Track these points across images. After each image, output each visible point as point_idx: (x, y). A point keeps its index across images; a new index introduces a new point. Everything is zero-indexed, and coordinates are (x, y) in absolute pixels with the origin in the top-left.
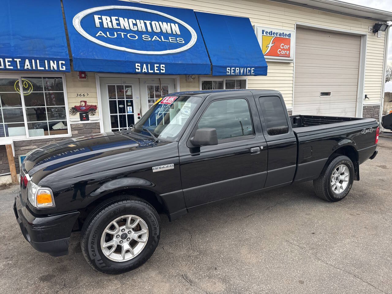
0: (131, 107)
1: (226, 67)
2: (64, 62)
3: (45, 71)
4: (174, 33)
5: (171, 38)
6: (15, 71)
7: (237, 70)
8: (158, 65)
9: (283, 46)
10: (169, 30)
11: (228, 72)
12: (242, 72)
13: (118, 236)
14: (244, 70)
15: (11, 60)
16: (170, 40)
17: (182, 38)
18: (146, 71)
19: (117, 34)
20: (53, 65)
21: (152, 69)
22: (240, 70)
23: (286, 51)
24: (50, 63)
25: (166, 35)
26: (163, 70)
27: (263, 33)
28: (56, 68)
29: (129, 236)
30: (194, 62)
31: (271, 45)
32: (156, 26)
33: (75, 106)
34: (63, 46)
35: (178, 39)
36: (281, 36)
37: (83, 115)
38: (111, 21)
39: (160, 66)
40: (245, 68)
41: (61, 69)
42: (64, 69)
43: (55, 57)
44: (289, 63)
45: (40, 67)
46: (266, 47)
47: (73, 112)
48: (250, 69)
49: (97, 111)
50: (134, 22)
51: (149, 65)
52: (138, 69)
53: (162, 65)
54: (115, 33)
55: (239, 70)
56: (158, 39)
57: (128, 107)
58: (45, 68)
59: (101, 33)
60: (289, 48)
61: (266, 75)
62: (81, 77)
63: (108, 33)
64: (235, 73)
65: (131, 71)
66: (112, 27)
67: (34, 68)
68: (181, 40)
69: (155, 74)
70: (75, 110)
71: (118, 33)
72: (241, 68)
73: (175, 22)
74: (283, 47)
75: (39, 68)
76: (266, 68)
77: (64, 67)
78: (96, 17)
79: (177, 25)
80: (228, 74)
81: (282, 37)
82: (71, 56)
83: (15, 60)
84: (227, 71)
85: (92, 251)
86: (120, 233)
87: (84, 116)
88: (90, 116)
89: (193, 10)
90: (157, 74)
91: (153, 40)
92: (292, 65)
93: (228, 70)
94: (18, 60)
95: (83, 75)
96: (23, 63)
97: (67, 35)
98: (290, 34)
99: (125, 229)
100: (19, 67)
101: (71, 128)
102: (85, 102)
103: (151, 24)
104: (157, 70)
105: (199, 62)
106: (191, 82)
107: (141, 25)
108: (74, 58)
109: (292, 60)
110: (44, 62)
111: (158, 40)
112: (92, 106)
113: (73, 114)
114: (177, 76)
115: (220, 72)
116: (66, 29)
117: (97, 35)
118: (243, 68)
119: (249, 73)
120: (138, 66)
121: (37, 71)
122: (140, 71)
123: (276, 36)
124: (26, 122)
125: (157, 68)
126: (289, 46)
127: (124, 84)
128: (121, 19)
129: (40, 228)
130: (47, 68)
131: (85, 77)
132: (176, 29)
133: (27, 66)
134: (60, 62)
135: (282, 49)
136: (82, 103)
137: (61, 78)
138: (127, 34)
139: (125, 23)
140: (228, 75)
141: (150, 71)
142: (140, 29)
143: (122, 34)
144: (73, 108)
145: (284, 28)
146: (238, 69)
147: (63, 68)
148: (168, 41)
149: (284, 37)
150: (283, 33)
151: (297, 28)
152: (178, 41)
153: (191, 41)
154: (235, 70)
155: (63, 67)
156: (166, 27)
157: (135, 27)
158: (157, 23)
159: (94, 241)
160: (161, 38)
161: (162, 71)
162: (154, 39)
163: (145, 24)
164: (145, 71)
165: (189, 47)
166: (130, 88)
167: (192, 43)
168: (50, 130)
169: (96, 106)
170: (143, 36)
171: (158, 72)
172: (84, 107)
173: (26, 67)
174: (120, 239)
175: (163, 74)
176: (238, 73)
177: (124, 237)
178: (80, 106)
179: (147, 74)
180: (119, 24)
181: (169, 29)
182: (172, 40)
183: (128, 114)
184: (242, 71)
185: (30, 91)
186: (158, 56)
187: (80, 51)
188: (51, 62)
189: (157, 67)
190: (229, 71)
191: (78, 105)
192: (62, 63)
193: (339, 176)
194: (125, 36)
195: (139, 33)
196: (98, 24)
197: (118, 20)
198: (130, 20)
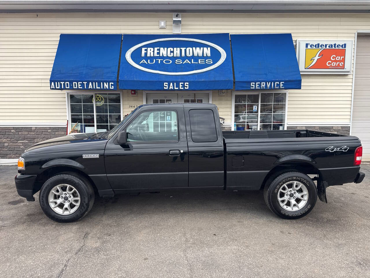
1: (250, 82)
2: (113, 83)
3: (101, 90)
4: (205, 55)
5: (200, 60)
6: (84, 89)
7: (263, 84)
8: (183, 83)
9: (333, 58)
10: (200, 53)
11: (253, 87)
12: (268, 86)
13: (62, 197)
14: (271, 84)
15: (81, 83)
16: (199, 61)
17: (211, 59)
18: (172, 88)
19: (156, 60)
20: (106, 85)
21: (178, 86)
22: (266, 84)
23: (339, 63)
26: (187, 87)
27: (307, 46)
28: (107, 88)
29: (69, 199)
30: (217, 79)
31: (317, 57)
32: (189, 51)
33: (127, 114)
34: (115, 72)
35: (207, 60)
36: (332, 47)
38: (154, 52)
40: (273, 83)
41: (111, 88)
42: (113, 88)
43: (108, 80)
44: (347, 75)
45: (98, 87)
46: (311, 60)
48: (278, 83)
50: (172, 50)
51: (175, 83)
52: (166, 87)
53: (186, 83)
54: (154, 60)
55: (265, 84)
56: (189, 62)
57: (167, 116)
58: (101, 87)
59: (143, 61)
60: (344, 59)
61: (300, 88)
62: (132, 94)
63: (149, 60)
64: (261, 87)
65: (160, 88)
66: (153, 56)
67: (94, 88)
68: (209, 61)
69: (179, 90)
72: (267, 83)
73: (207, 46)
74: (335, 59)
75: (97, 88)
76: (300, 81)
77: (113, 87)
78: (143, 49)
79: (209, 48)
80: (252, 88)
81: (334, 48)
83: (84, 83)
84: (252, 85)
89: (229, 34)
90: (181, 90)
92: (350, 76)
93: (253, 84)
94: (85, 83)
95: (133, 92)
96: (88, 85)
97: (119, 63)
98: (345, 45)
99: (67, 193)
100: (85, 88)
103: (185, 50)
104: (181, 87)
105: (222, 78)
106: (224, 96)
107: (177, 51)
108: (120, 80)
109: (349, 72)
110: (100, 84)
114: (210, 92)
115: (243, 87)
116: (120, 60)
117: (140, 63)
118: (270, 83)
119: (277, 86)
120: (166, 84)
121: (96, 89)
122: (167, 88)
123: (324, 48)
125: (182, 86)
126: (343, 57)
127: (165, 98)
128: (162, 49)
130: (102, 88)
131: (135, 94)
132: (207, 52)
133: (90, 86)
134: (110, 83)
135: (332, 61)
137: (119, 94)
138: (163, 60)
139: (164, 52)
141: (175, 88)
142: (175, 55)
143: (160, 60)
144: (126, 116)
145: (339, 39)
146: (264, 83)
147: (112, 87)
148: (197, 63)
149: (337, 48)
150: (335, 45)
151: (358, 36)
152: (206, 62)
153: (219, 61)
154: (260, 85)
156: (198, 51)
157: (172, 54)
158: (191, 49)
160: (191, 61)
162: (185, 62)
163: (181, 50)
164: (171, 88)
165: (216, 67)
166: (170, 101)
167: (219, 63)
170: (176, 61)
171: (183, 88)
173: (89, 88)
174: (63, 200)
175: (187, 90)
176: (264, 87)
177: (66, 199)
179: (174, 90)
180: (158, 53)
183: (167, 122)
184: (269, 85)
186: (185, 76)
187: (125, 75)
188: (105, 83)
189: (181, 84)
190: (254, 86)
191: (129, 113)
192: (111, 84)
193: (294, 193)
194: (162, 62)
195: (174, 58)
196: (143, 55)
197: (159, 50)
198: (169, 49)
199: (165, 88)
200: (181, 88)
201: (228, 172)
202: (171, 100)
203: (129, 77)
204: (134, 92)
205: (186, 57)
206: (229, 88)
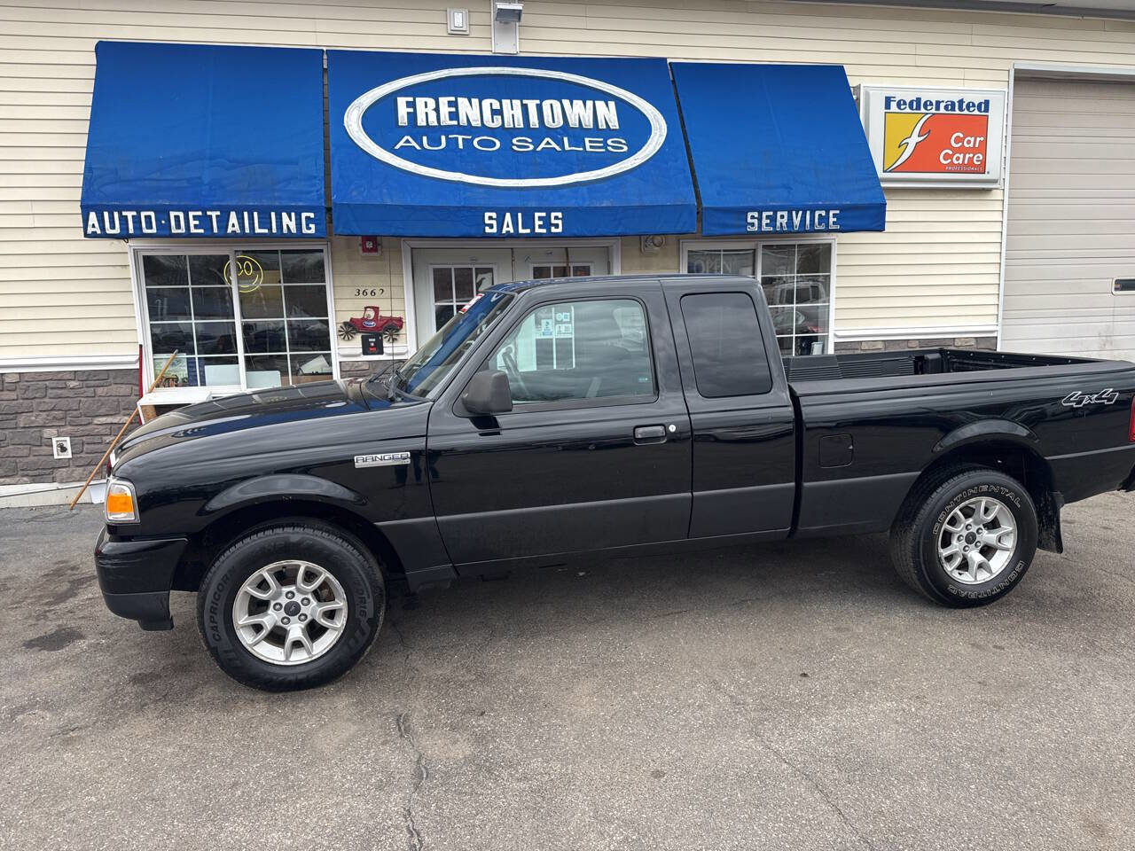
1: (744, 211)
2: (312, 215)
3: (270, 236)
4: (602, 125)
5: (590, 142)
6: (208, 237)
7: (782, 217)
8: (544, 214)
9: (958, 140)
10: (587, 118)
11: (753, 224)
12: (797, 221)
13: (278, 607)
14: (804, 217)
15: (200, 213)
16: (588, 144)
17: (622, 139)
18: (512, 231)
19: (447, 138)
20: (289, 222)
21: (529, 223)
22: (790, 218)
23: (971, 155)
24: (281, 218)
25: (577, 134)
26: (557, 226)
27: (888, 106)
28: (294, 230)
29: (304, 610)
30: (648, 201)
31: (915, 139)
32: (553, 111)
33: (352, 319)
34: (315, 177)
35: (609, 142)
36: (953, 109)
37: (370, 340)
38: (437, 110)
39: (549, 216)
40: (808, 213)
41: (305, 231)
42: (313, 231)
43: (293, 204)
44: (989, 190)
45: (260, 228)
46: (899, 147)
47: (347, 333)
48: (823, 213)
49: (402, 331)
50: (496, 105)
51: (520, 215)
52: (491, 226)
53: (553, 215)
54: (443, 138)
55: (786, 217)
56: (554, 145)
58: (270, 229)
59: (407, 141)
60: (984, 144)
61: (881, 229)
62: (365, 250)
63: (425, 138)
64: (775, 227)
65: (473, 231)
66: (436, 124)
67: (247, 231)
68: (617, 145)
69: (534, 236)
70: (351, 328)
71: (450, 136)
72: (794, 213)
73: (607, 97)
74: (961, 144)
75: (258, 231)
76: (881, 208)
77: (312, 226)
78: (402, 101)
79: (612, 104)
80: (750, 229)
81: (957, 112)
82: (328, 197)
83: (209, 213)
84: (749, 220)
85: (212, 628)
86: (284, 601)
87: (373, 344)
88: (385, 344)
89: (665, 59)
90: (540, 236)
91: (539, 149)
92: (997, 195)
93: (753, 217)
94: (214, 214)
95: (369, 245)
96: (223, 221)
97: (327, 149)
98: (987, 103)
99: (295, 592)
100: (215, 230)
101: (341, 371)
102: (376, 309)
103: (540, 109)
104: (540, 227)
105: (663, 199)
106: (656, 255)
107: (512, 112)
108: (335, 204)
109: (995, 181)
110: (267, 216)
111: (553, 148)
112: (391, 319)
113: (346, 338)
114: (614, 241)
115: (725, 226)
116: (326, 136)
117: (397, 147)
118: (800, 213)
119: (820, 224)
120: (490, 218)
121: (254, 237)
122: (494, 230)
123: (933, 111)
124: (241, 354)
125: (541, 223)
126: (982, 139)
127: (474, 264)
128: (463, 102)
129: (110, 562)
130: (274, 231)
131: (374, 250)
132: (608, 114)
133: (233, 225)
134: (304, 215)
135: (955, 151)
136: (367, 313)
137: (321, 251)
138: (473, 139)
139: (470, 110)
140: (753, 233)
141: (521, 231)
142: (508, 124)
143: (460, 138)
144: (345, 323)
145: (968, 86)
146: (785, 214)
147: (310, 229)
148: (581, 149)
149: (966, 112)
150: (961, 102)
151: (1016, 79)
152: (609, 148)
153: (646, 146)
154: (773, 219)
155: (311, 225)
156: (579, 112)
157: (497, 120)
158: (556, 104)
159: (215, 606)
160: (561, 143)
161: (553, 230)
162: (543, 145)
163: (525, 108)
164: (508, 229)
165: (639, 162)
167: (648, 150)
168: (292, 375)
169: (400, 320)
170: (514, 141)
171: (544, 231)
172: (371, 320)
173: (229, 231)
174: (283, 613)
175: (557, 236)
176: (784, 225)
177: (293, 610)
178: (363, 319)
179: (516, 236)
180: (454, 116)
181: (589, 116)
182: (591, 147)
184: (799, 218)
185: (257, 283)
186: (548, 191)
187: (353, 187)
188: (284, 215)
189: (540, 218)
190: (756, 221)
191: (359, 316)
192: (307, 218)
193: (977, 531)
194: (467, 143)
195: (506, 133)
196: (403, 119)
197: (453, 104)
198: (486, 103)
199: (488, 230)
200: (538, 230)
201: (806, 484)
202: (490, 270)
203: (365, 194)
204: (372, 244)
205: (543, 131)
206: (684, 230)
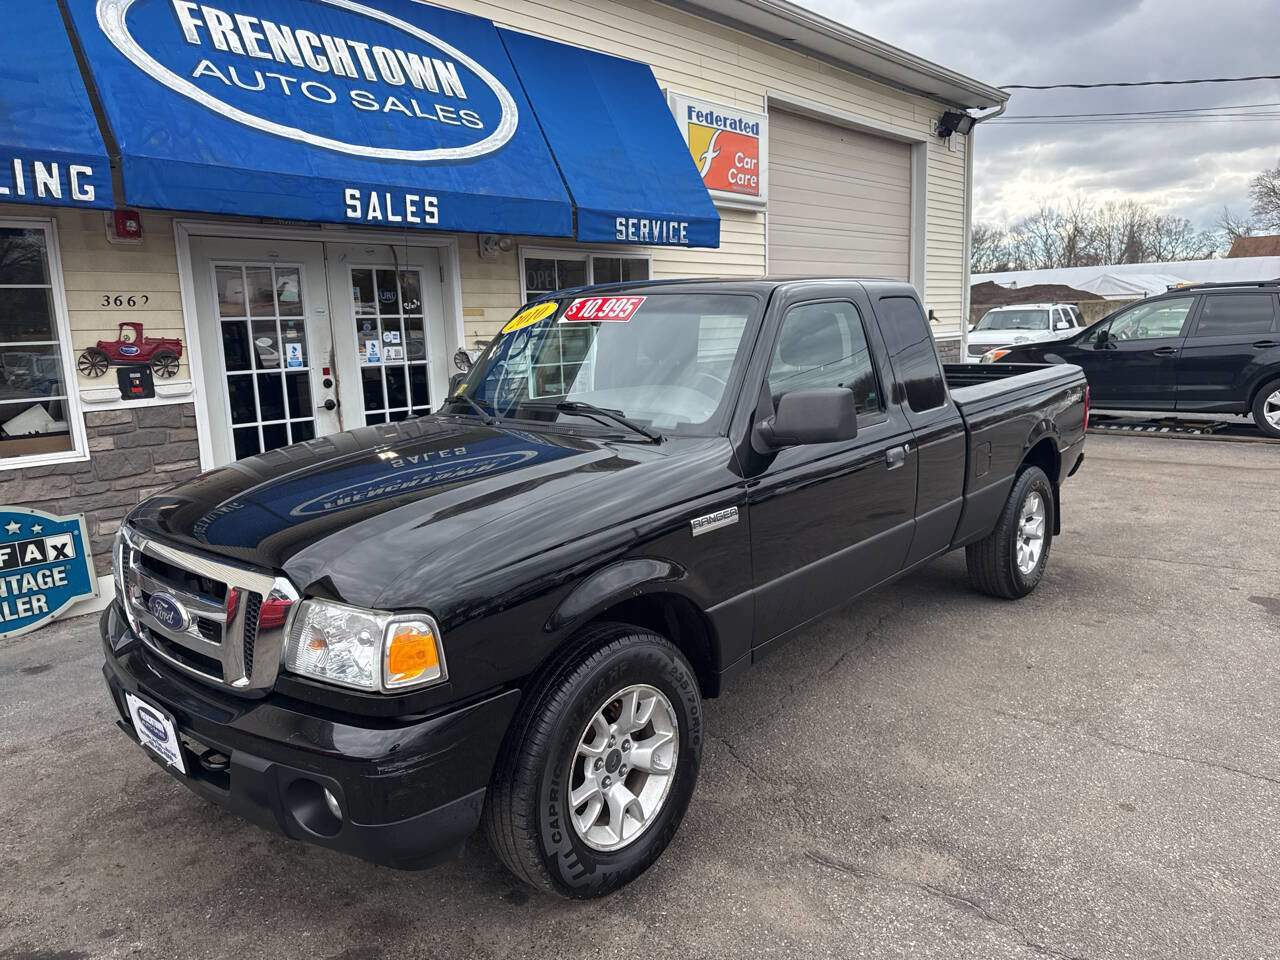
0: (298, 346)
1: (613, 216)
2: (88, 171)
3: (13, 201)
4: (448, 91)
5: (442, 110)
7: (645, 226)
8: (416, 198)
9: (741, 160)
10: (429, 80)
11: (621, 232)
12: (656, 232)
13: (600, 763)
14: (661, 227)
16: (440, 114)
17: (476, 112)
18: (380, 218)
19: (265, 77)
20: (48, 180)
21: (399, 208)
22: (651, 229)
23: (749, 177)
24: (33, 171)
25: (427, 98)
26: (432, 215)
27: (690, 117)
28: (57, 192)
29: (624, 758)
30: (524, 193)
31: (711, 155)
32: (390, 63)
33: (100, 344)
35: (462, 113)
36: (735, 128)
37: (132, 375)
38: (236, 30)
39: (422, 201)
40: (665, 223)
41: (77, 196)
42: (90, 196)
43: (54, 149)
46: (700, 160)
47: (93, 365)
48: (676, 225)
49: (182, 360)
50: (316, 42)
51: (388, 196)
52: (354, 208)
53: (428, 199)
55: (648, 226)
56: (402, 108)
57: (287, 345)
58: (14, 187)
59: (208, 68)
60: (757, 165)
61: (716, 245)
63: (232, 71)
64: (639, 237)
65: (331, 214)
66: (242, 52)
68: (470, 119)
69: (405, 228)
70: (98, 358)
71: (268, 74)
72: (654, 222)
73: (445, 58)
74: (742, 164)
76: (717, 228)
77: (90, 189)
78: (182, 8)
79: (450, 65)
80: (618, 237)
81: (738, 131)
82: (113, 148)
84: (619, 228)
86: (605, 753)
87: (138, 382)
88: (156, 381)
89: (490, 22)
90: (413, 226)
91: (386, 109)
95: (132, 225)
97: (83, 63)
98: (757, 124)
99: (617, 734)
101: (87, 427)
102: (138, 327)
103: (370, 55)
104: (413, 214)
105: (533, 192)
107: (339, 55)
108: (130, 158)
110: (8, 165)
111: (403, 112)
112: (163, 342)
113: (93, 374)
114: (451, 241)
115: (598, 232)
117: (195, 74)
118: (659, 222)
119: (673, 237)
120: (353, 197)
122: (358, 214)
123: (722, 127)
125: (414, 209)
126: (755, 161)
127: (274, 262)
128: (270, 27)
130: (21, 191)
132: (451, 79)
134: (74, 170)
135: (739, 170)
136: (124, 333)
137: (41, 232)
138: (299, 84)
139: (284, 41)
140: (621, 242)
141: (391, 218)
142: (338, 71)
143: (283, 79)
144: (90, 350)
145: (741, 106)
146: (647, 222)
147: (86, 193)
148: (435, 118)
149: (744, 132)
150: (740, 122)
151: (770, 108)
152: (464, 121)
153: (501, 124)
154: (637, 226)
155: (86, 187)
156: (420, 70)
157: (322, 61)
158: (388, 53)
160: (410, 107)
161: (428, 220)
162: (389, 106)
163: (352, 50)
164: (375, 214)
165: (500, 144)
166: (294, 277)
167: (505, 130)
169: (177, 343)
170: (352, 95)
171: (418, 220)
172: (132, 345)
174: (604, 772)
175: (432, 227)
176: (647, 235)
177: (614, 762)
178: (119, 342)
179: (385, 224)
180: (264, 45)
181: (430, 77)
182: (445, 117)
183: (290, 369)
184: (658, 229)
187: (147, 130)
188: (39, 166)
189: (413, 203)
190: (623, 228)
191: (111, 337)
192: (80, 175)
194: (294, 87)
196: (190, 33)
197: (258, 28)
198: (301, 35)
199: (350, 213)
200: (410, 219)
202: (296, 271)
203: (171, 143)
